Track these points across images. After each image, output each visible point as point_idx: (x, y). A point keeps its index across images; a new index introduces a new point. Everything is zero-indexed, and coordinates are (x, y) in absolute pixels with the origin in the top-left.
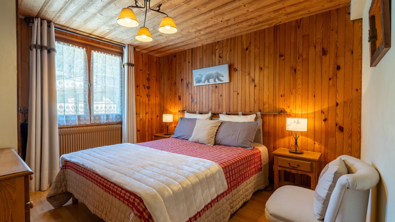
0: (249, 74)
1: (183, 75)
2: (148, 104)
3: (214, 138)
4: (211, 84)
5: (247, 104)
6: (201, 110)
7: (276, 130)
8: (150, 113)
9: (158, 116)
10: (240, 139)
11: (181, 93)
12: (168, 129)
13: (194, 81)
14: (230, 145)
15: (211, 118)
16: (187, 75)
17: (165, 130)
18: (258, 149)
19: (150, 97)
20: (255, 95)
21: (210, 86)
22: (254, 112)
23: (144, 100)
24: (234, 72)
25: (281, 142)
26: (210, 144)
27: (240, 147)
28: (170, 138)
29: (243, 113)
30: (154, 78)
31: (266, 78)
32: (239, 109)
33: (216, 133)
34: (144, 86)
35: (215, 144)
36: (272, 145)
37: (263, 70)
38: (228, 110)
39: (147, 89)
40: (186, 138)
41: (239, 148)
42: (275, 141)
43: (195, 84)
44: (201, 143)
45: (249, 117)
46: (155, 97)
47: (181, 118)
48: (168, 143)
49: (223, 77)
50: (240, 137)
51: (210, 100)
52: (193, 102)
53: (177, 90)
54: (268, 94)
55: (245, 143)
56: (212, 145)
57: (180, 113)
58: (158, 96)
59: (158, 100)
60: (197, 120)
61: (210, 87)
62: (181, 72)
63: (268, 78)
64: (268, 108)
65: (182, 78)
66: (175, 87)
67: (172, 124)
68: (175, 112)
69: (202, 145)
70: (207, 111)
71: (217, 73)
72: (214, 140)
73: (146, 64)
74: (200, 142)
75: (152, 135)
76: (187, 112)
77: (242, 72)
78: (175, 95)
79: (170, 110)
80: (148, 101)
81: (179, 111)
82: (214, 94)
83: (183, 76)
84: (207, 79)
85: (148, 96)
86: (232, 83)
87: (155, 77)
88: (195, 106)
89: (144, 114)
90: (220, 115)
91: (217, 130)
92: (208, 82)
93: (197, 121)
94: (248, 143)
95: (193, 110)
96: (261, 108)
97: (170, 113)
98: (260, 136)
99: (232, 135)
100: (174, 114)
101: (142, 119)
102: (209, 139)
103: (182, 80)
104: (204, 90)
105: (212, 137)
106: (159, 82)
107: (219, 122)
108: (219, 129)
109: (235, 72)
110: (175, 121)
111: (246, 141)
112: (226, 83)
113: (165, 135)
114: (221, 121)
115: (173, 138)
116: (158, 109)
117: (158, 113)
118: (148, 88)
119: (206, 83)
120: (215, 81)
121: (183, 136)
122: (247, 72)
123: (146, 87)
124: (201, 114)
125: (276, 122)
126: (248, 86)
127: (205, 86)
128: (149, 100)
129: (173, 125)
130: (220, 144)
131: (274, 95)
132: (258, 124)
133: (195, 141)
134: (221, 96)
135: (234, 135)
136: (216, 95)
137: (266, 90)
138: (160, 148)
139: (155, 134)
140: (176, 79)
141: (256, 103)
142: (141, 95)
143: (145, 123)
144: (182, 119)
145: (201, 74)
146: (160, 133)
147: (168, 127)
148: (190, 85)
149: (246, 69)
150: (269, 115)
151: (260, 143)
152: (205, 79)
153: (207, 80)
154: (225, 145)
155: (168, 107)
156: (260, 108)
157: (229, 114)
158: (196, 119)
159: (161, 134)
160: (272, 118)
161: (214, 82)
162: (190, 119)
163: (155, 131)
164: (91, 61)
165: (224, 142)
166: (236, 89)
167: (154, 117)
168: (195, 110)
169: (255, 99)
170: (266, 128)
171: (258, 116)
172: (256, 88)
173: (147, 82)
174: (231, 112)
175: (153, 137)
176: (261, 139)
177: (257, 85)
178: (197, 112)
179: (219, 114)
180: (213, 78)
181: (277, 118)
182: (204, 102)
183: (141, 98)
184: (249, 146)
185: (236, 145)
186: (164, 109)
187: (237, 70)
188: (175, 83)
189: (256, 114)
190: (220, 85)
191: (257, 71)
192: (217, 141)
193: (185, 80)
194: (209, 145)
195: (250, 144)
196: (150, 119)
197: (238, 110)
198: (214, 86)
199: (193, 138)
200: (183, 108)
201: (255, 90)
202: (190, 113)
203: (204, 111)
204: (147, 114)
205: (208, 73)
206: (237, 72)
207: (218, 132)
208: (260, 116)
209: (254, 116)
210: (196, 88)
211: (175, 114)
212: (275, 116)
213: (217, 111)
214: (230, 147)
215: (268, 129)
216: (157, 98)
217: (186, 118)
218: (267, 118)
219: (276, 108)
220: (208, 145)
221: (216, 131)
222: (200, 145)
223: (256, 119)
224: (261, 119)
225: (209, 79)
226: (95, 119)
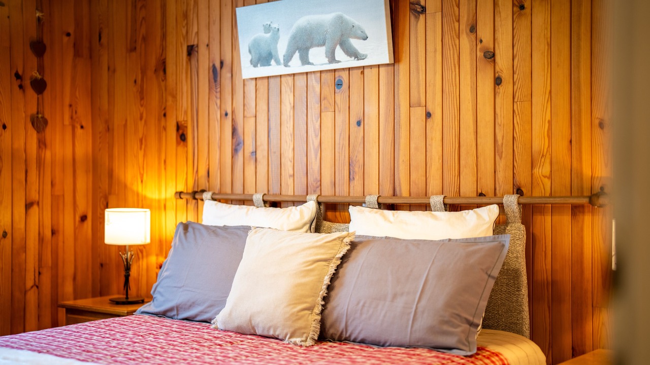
0: (473, 29)
1: (195, 30)
2: (40, 163)
3: (318, 309)
4: (314, 72)
5: (468, 160)
6: (275, 189)
7: (582, 272)
8: (47, 202)
9: (84, 218)
10: (423, 312)
11: (186, 113)
12: (127, 277)
13: (245, 58)
14: (383, 341)
15: (317, 226)
16: (215, 29)
17: (117, 284)
18: (497, 355)
19: (48, 130)
20: (499, 120)
21: (312, 78)
22: (495, 194)
23: (20, 144)
24: (413, 18)
25: (603, 324)
26: (301, 336)
27: (423, 347)
28: (131, 317)
29: (448, 201)
30: (66, 39)
31: (540, 47)
32: (434, 183)
33: (330, 288)
34: (18, 76)
35: (323, 337)
36: (567, 341)
37: (528, 11)
38: (387, 191)
39: (31, 93)
40: (202, 312)
41: (418, 351)
42: (578, 320)
43: (248, 71)
44: (265, 333)
45: (469, 216)
46: (69, 129)
47: (186, 227)
48: (118, 336)
49: (365, 38)
50: (423, 302)
51: (314, 142)
52: (240, 154)
53: (170, 99)
54: (548, 117)
55: (446, 328)
56: (309, 342)
57: (182, 202)
58: (88, 124)
59: (83, 145)
60: (250, 233)
61: (314, 82)
62: (186, 16)
63: (550, 45)
64: (550, 177)
65: (193, 41)
66: (163, 84)
67: (148, 255)
68: (163, 196)
69: (265, 341)
70: (300, 191)
71: (340, 21)
72: (319, 318)
74: (259, 332)
75: (56, 304)
76: (214, 199)
77: (445, 20)
78: (159, 120)
79: (139, 188)
80: (39, 147)
81: (179, 194)
82: (328, 117)
83: (197, 33)
84: (299, 49)
85: (39, 123)
86: (403, 67)
87: (68, 35)
88: (250, 169)
89: (20, 209)
90: (352, 209)
91: (334, 277)
92: (305, 60)
93: (251, 238)
94: (459, 330)
95: (238, 189)
96: (523, 179)
97: (140, 202)
98: (517, 301)
99: (395, 296)
100: (157, 207)
101: (9, 231)
102: (297, 317)
103: (191, 50)
104: (288, 98)
105: (310, 309)
106: (91, 57)
107: (341, 239)
108: (341, 271)
109: (417, 18)
110: (160, 241)
111: (447, 322)
112: (379, 66)
113: (117, 303)
114: (352, 239)
115: (146, 317)
116: (83, 183)
117: (83, 206)
118: (39, 86)
119: (296, 66)
120: (332, 59)
121: (191, 306)
122: (464, 20)
123: (27, 83)
124: (275, 204)
125: (582, 238)
126: (469, 82)
127: (290, 79)
128: (42, 144)
129: (153, 260)
130: (342, 339)
131: (573, 119)
132: (503, 246)
133: (239, 327)
134: (359, 123)
135: (402, 294)
136: (340, 119)
137: (539, 99)
138: (80, 354)
139: (70, 302)
140: (164, 49)
141: (501, 158)
142: (5, 117)
143: (24, 248)
144: (190, 229)
145: (273, 26)
146: (94, 296)
147: (128, 268)
148: (226, 75)
149: (458, 7)
150: (556, 208)
151: (520, 332)
152: (289, 46)
153: (297, 55)
154: (362, 342)
155: (129, 174)
156: (517, 178)
157: (392, 207)
158: (246, 229)
159: (99, 299)
160: (566, 219)
161: (326, 60)
162: (225, 228)
163: (69, 288)
165: (359, 329)
166: (419, 92)
167: (68, 223)
168: (250, 189)
169: (499, 138)
170: (544, 265)
171: (510, 214)
172: (501, 89)
173: (33, 60)
174: (401, 197)
175: (62, 313)
176: (521, 312)
177: (506, 75)
178: (258, 198)
179: (345, 205)
180: (324, 44)
181: (587, 219)
182: (288, 154)
183: (7, 135)
184: (460, 341)
185: (406, 339)
186: (110, 185)
187: (424, 10)
188: (162, 66)
189: (501, 206)
190: (356, 74)
191: (503, 14)
192: (332, 326)
193: (202, 50)
194: (295, 344)
195: (463, 332)
196: (48, 233)
197: (430, 190)
198: (328, 78)
199: (230, 314)
200: (196, 182)
201: (498, 100)
202: (227, 201)
203: (289, 191)
204: (35, 210)
205: (303, 21)
206: (422, 17)
207: (337, 283)
208: (518, 215)
209: (490, 213)
210: (251, 87)
211: (159, 208)
212: (576, 210)
213: (341, 193)
214: (382, 349)
215: (549, 267)
216: (79, 131)
217: (207, 228)
218: (545, 223)
219: (582, 179)
220: (293, 340)
221: (326, 280)
222: (257, 341)
223: (500, 225)
224: (523, 227)
225: (307, 49)
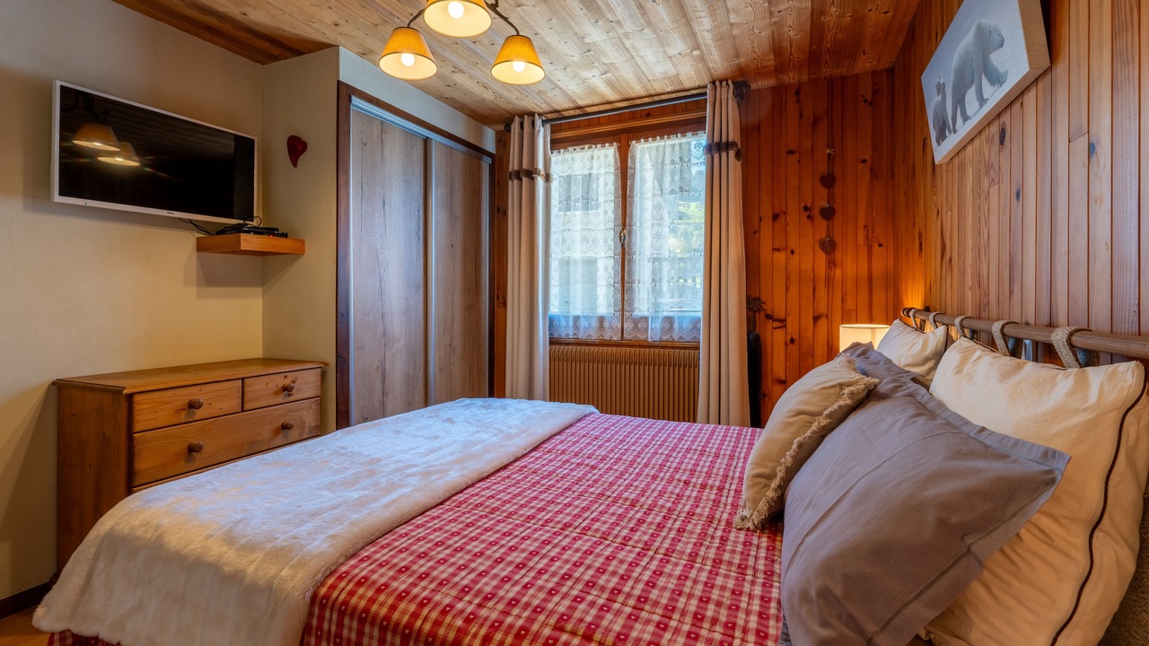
2: (829, 281)
3: (776, 482)
8: (837, 314)
19: (839, 251)
21: (983, 139)
23: (807, 265)
30: (861, 166)
34: (806, 208)
39: (819, 220)
46: (864, 249)
49: (1002, 42)
51: (985, 236)
52: (944, 261)
58: (887, 241)
59: (883, 261)
61: (984, 144)
72: (772, 494)
73: (816, 122)
80: (829, 267)
82: (993, 194)
84: (958, 102)
85: (829, 246)
87: (864, 161)
88: (949, 280)
89: (808, 321)
92: (965, 115)
101: (796, 337)
105: (770, 479)
118: (828, 214)
120: (982, 100)
123: (816, 212)
127: (971, 149)
128: (832, 264)
134: (1018, 194)
142: (793, 244)
143: (812, 354)
145: (941, 81)
152: (953, 102)
153: (959, 110)
164: (630, 172)
173: (823, 192)
180: (973, 81)
183: (795, 258)
190: (1015, 109)
198: (996, 131)
200: (926, 298)
204: (824, 319)
216: (876, 249)
220: (742, 512)
225: (964, 97)
226: (636, 327)
